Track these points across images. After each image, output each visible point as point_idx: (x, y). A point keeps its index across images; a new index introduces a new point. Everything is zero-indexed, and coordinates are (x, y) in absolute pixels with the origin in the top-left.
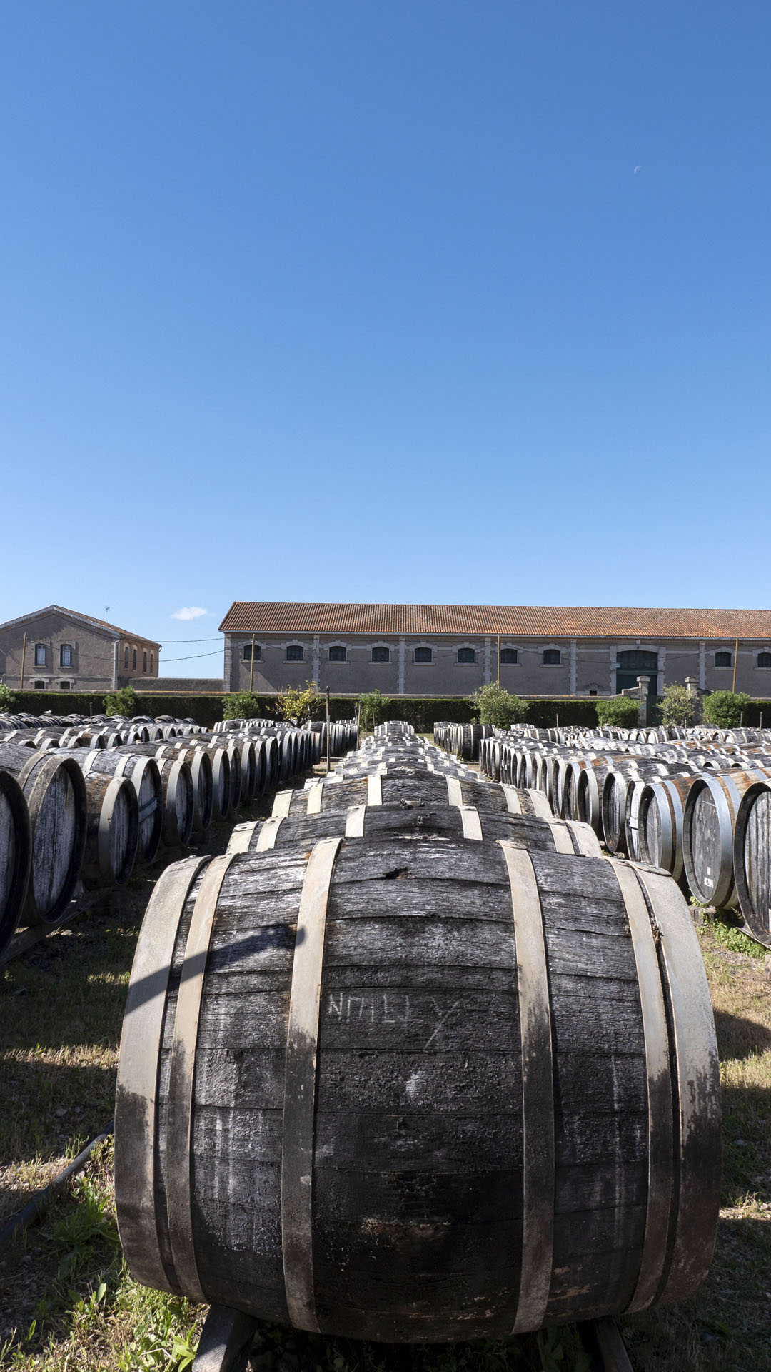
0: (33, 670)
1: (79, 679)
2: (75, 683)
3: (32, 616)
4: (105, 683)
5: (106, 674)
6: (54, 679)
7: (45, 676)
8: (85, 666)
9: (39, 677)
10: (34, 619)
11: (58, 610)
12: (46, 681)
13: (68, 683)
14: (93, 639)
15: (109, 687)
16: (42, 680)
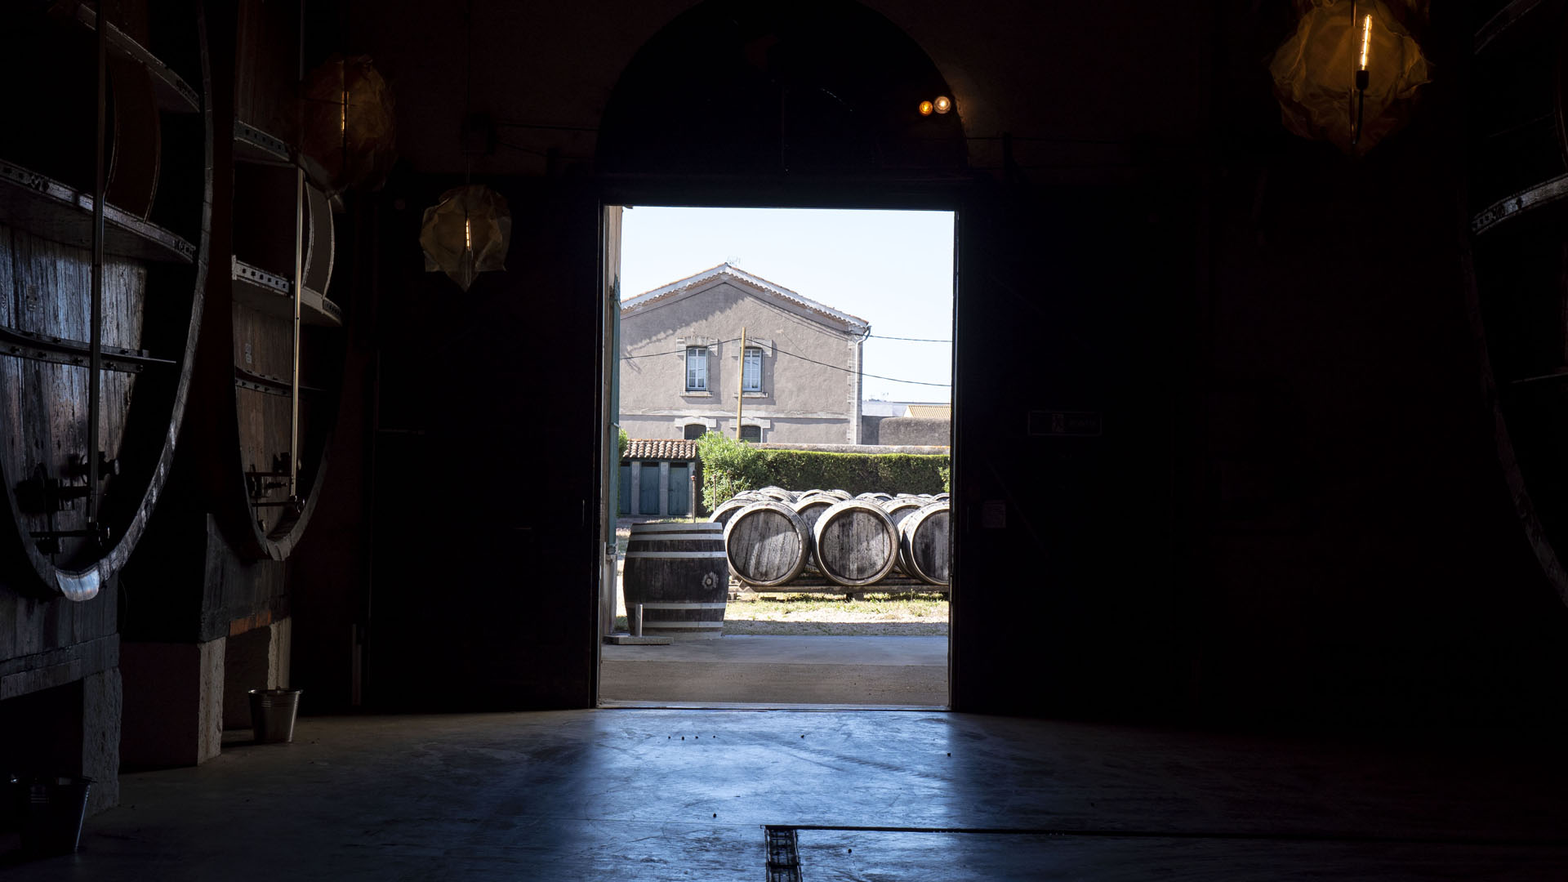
0: (683, 401)
1: (779, 420)
2: (772, 428)
3: (680, 286)
4: (835, 427)
5: (836, 409)
6: (726, 419)
7: (709, 414)
8: (791, 392)
9: (695, 415)
10: (682, 294)
11: (736, 274)
12: (710, 424)
13: (757, 428)
14: (810, 334)
15: (843, 436)
16: (701, 422)
